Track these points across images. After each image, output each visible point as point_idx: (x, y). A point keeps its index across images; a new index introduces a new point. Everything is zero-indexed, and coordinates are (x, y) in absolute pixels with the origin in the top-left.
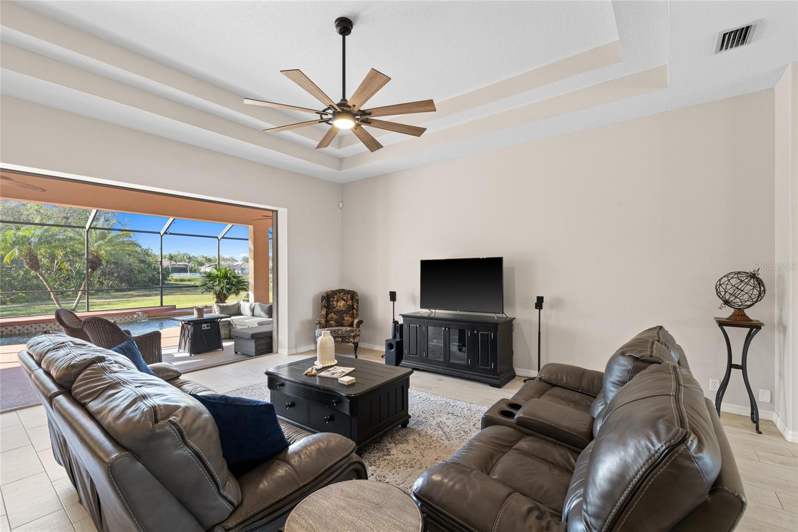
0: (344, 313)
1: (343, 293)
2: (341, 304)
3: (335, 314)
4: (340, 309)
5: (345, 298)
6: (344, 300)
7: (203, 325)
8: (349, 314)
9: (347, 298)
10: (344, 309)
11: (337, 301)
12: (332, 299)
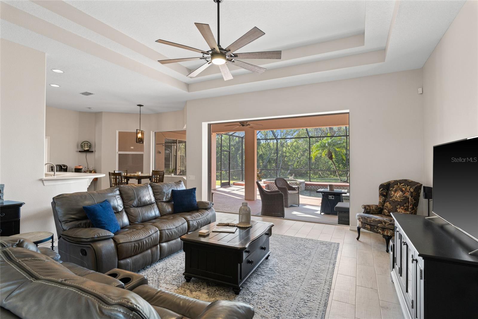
0: (398, 204)
1: (403, 184)
2: (399, 194)
3: (390, 203)
4: (396, 199)
5: (404, 189)
6: (402, 191)
7: (330, 196)
8: (403, 206)
9: (406, 189)
10: (399, 200)
11: (395, 191)
12: (391, 189)
